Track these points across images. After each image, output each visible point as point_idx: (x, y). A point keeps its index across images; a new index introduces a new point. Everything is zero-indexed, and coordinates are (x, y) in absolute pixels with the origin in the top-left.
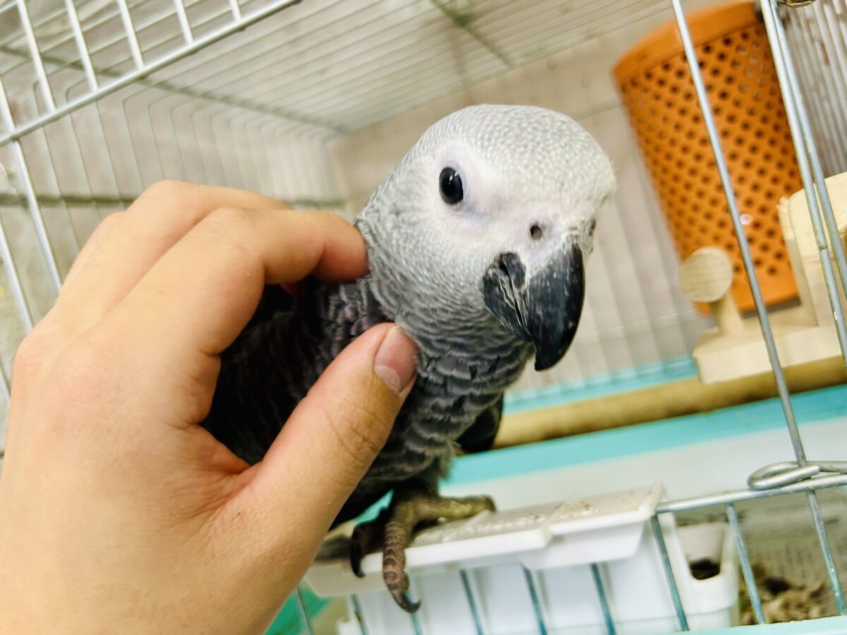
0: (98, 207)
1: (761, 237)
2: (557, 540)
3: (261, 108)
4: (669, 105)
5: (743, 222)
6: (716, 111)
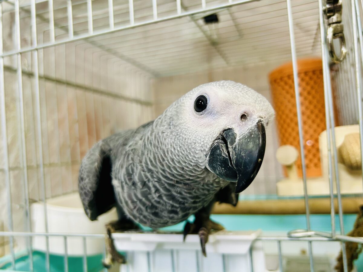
1: (314, 151)
4: (288, 93)
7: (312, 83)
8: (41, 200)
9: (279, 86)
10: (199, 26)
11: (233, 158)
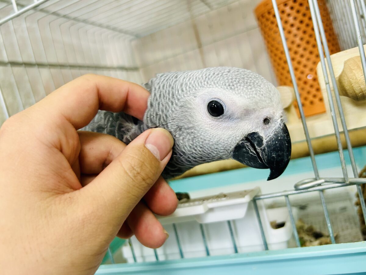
0: (25, 67)
3: (100, 26)
9: (267, 20)
11: (263, 158)
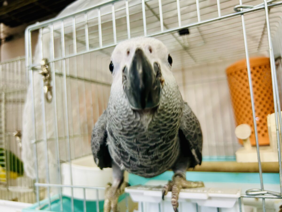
1: (261, 125)
2: (210, 198)
4: (240, 82)
5: (256, 119)
6: (254, 86)
7: (258, 75)
8: (67, 161)
9: (234, 77)
10: (176, 37)
